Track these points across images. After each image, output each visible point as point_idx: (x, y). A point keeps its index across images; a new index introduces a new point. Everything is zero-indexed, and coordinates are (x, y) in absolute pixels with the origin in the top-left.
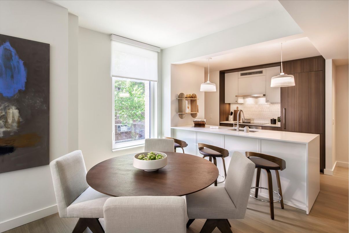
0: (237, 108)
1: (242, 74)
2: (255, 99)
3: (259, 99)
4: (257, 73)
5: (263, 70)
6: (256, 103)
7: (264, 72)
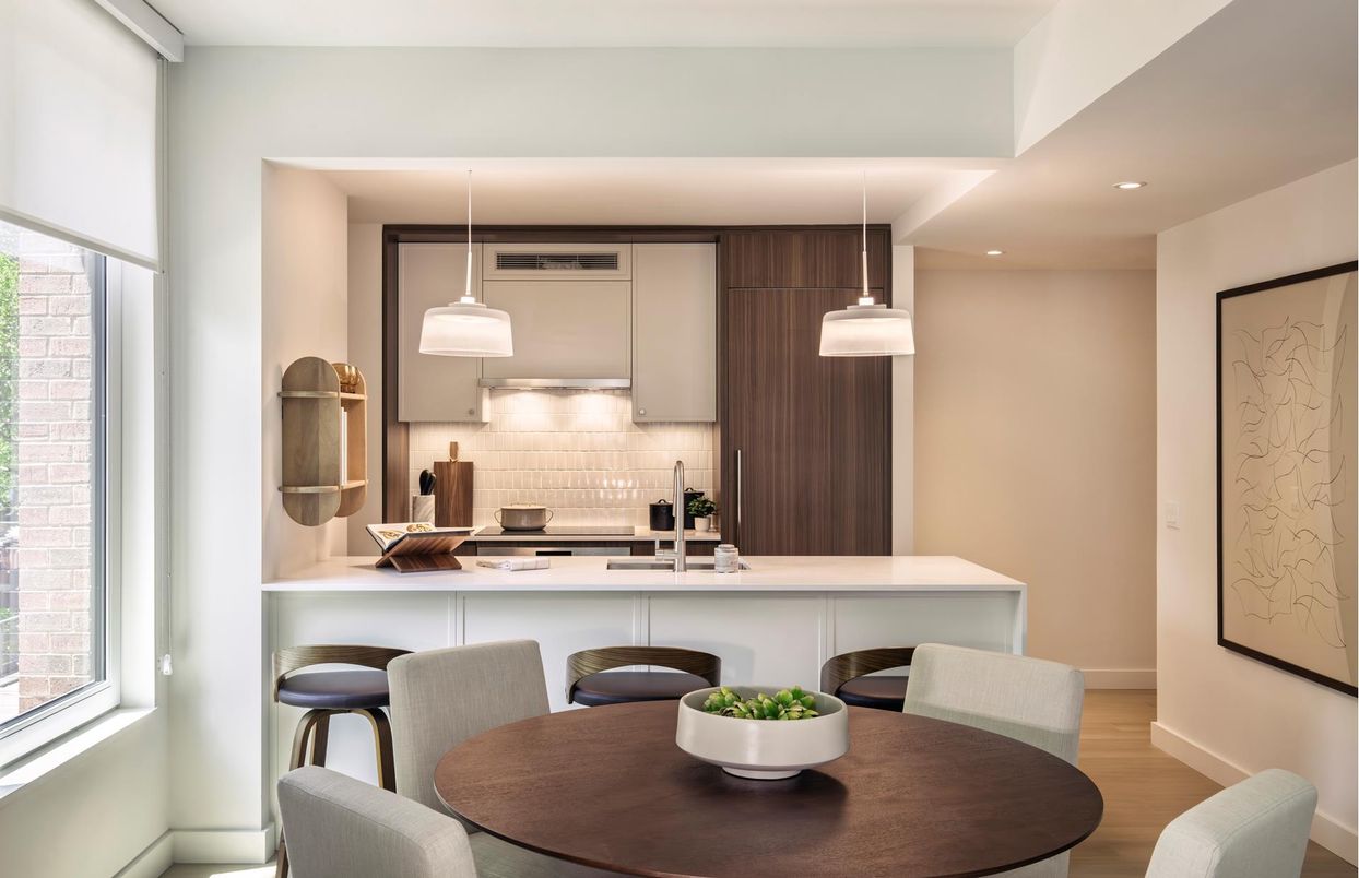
0: (454, 448)
1: (505, 262)
2: (553, 398)
3: (578, 399)
4: (588, 262)
5: (620, 249)
6: (562, 421)
7: (622, 261)
